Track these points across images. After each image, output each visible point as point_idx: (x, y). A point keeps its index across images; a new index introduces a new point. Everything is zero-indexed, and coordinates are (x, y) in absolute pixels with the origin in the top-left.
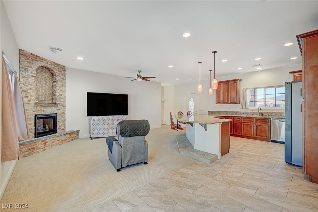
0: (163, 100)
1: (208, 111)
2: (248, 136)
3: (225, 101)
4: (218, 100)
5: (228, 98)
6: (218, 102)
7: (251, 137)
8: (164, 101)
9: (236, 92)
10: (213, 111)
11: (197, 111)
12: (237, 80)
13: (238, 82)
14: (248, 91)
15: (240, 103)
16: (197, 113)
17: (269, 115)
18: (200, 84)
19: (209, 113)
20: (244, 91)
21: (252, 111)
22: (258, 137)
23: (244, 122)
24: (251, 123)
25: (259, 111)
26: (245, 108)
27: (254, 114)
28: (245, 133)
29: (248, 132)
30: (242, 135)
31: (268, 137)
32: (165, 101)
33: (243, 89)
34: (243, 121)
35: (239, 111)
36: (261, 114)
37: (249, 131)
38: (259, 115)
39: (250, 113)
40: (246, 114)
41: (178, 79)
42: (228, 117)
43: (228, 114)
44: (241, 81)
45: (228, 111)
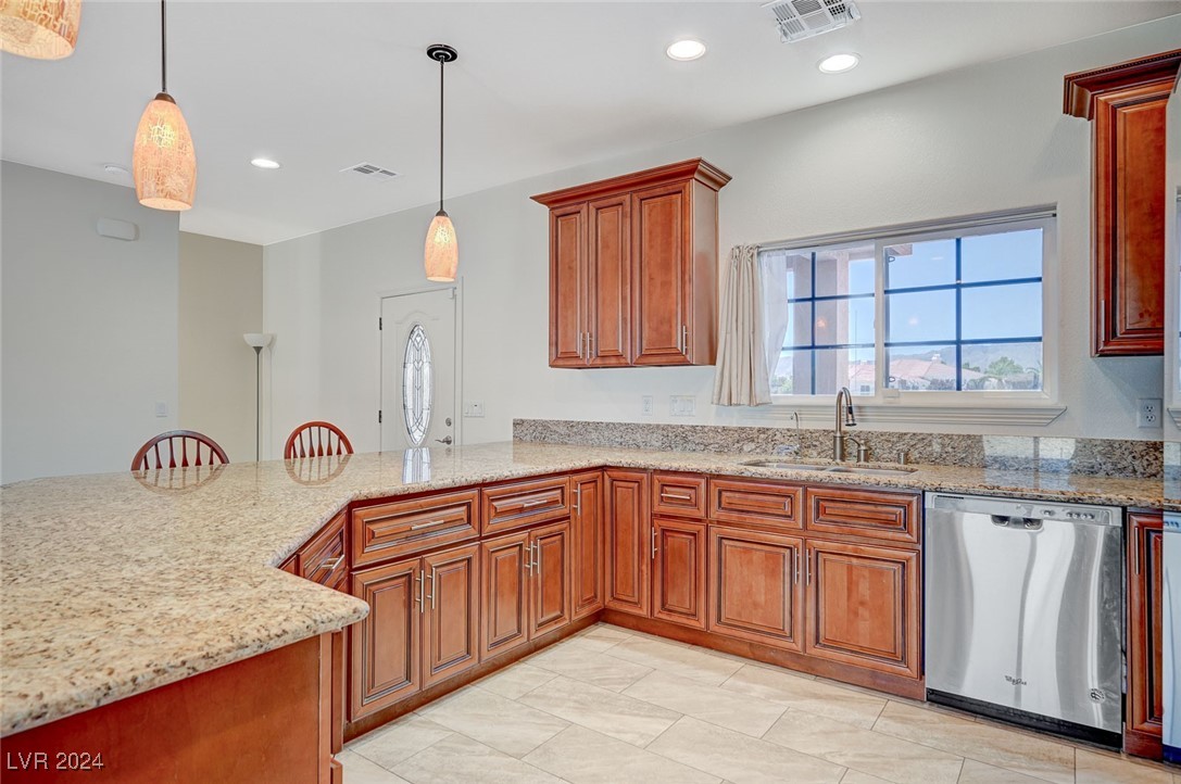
0: (252, 339)
1: (516, 424)
2: (757, 638)
3: (607, 346)
4: (565, 335)
5: (624, 319)
6: (562, 357)
7: (775, 649)
8: (258, 349)
9: (683, 273)
10: (545, 425)
11: (449, 423)
12: (688, 170)
13: (696, 190)
14: (770, 268)
15: (713, 362)
16: (446, 432)
17: (914, 455)
19: (518, 439)
20: (738, 268)
21: (792, 425)
22: (829, 653)
23: (724, 515)
24: (774, 529)
25: (845, 428)
26: (745, 399)
27: (805, 442)
28: (731, 611)
29: (756, 605)
30: (714, 627)
31: (904, 659)
33: (737, 254)
34: (715, 513)
35: (712, 422)
36: (853, 449)
37: (761, 599)
38: (843, 458)
39: (778, 436)
40: (753, 446)
41: (273, 159)
42: (615, 474)
43: (639, 447)
44: (722, 185)
45: (638, 425)
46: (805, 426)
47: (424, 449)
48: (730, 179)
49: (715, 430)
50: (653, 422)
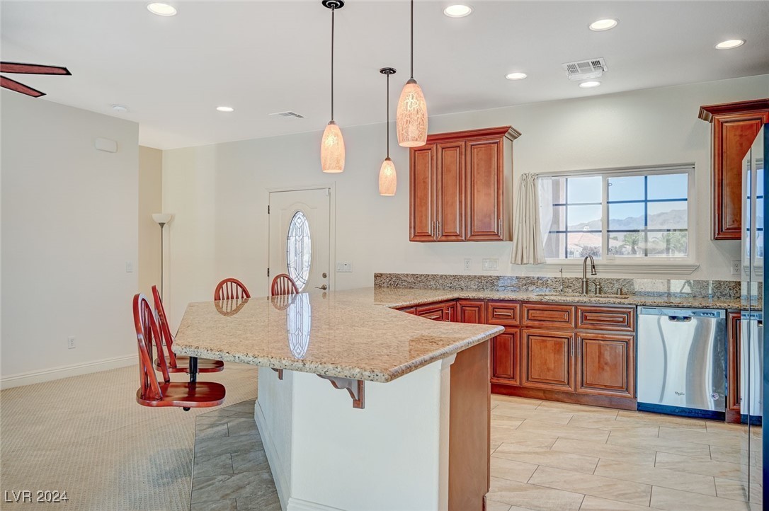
0: (158, 218)
1: (376, 276)
2: (549, 387)
3: (449, 229)
4: (421, 222)
5: (461, 214)
6: (419, 235)
7: (558, 392)
8: (162, 225)
9: (498, 189)
10: (397, 276)
11: (325, 276)
12: (502, 132)
13: (505, 141)
14: (543, 186)
15: (511, 239)
16: (324, 282)
17: (625, 290)
18: (332, 122)
19: (378, 286)
20: (526, 186)
21: (559, 275)
22: (589, 390)
23: (530, 323)
24: (558, 329)
25: (589, 276)
26: (531, 261)
27: (566, 284)
28: (535, 374)
29: (549, 370)
30: (525, 384)
31: (627, 390)
32: (169, 223)
33: (525, 178)
34: (525, 322)
35: (509, 274)
36: (592, 287)
37: (552, 366)
38: (587, 293)
39: (550, 281)
40: (534, 287)
41: (228, 106)
42: (464, 303)
43: (462, 289)
44: (516, 138)
45: (462, 276)
46: (566, 275)
47: (304, 294)
48: (520, 135)
49: (511, 278)
50: (472, 274)
